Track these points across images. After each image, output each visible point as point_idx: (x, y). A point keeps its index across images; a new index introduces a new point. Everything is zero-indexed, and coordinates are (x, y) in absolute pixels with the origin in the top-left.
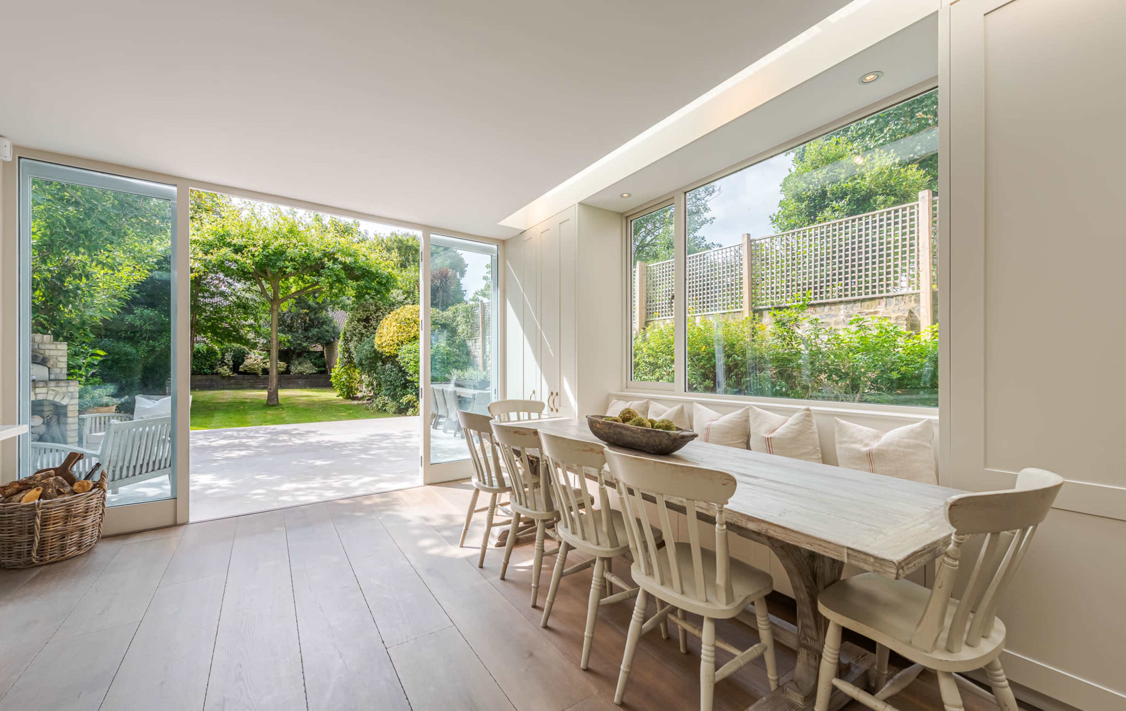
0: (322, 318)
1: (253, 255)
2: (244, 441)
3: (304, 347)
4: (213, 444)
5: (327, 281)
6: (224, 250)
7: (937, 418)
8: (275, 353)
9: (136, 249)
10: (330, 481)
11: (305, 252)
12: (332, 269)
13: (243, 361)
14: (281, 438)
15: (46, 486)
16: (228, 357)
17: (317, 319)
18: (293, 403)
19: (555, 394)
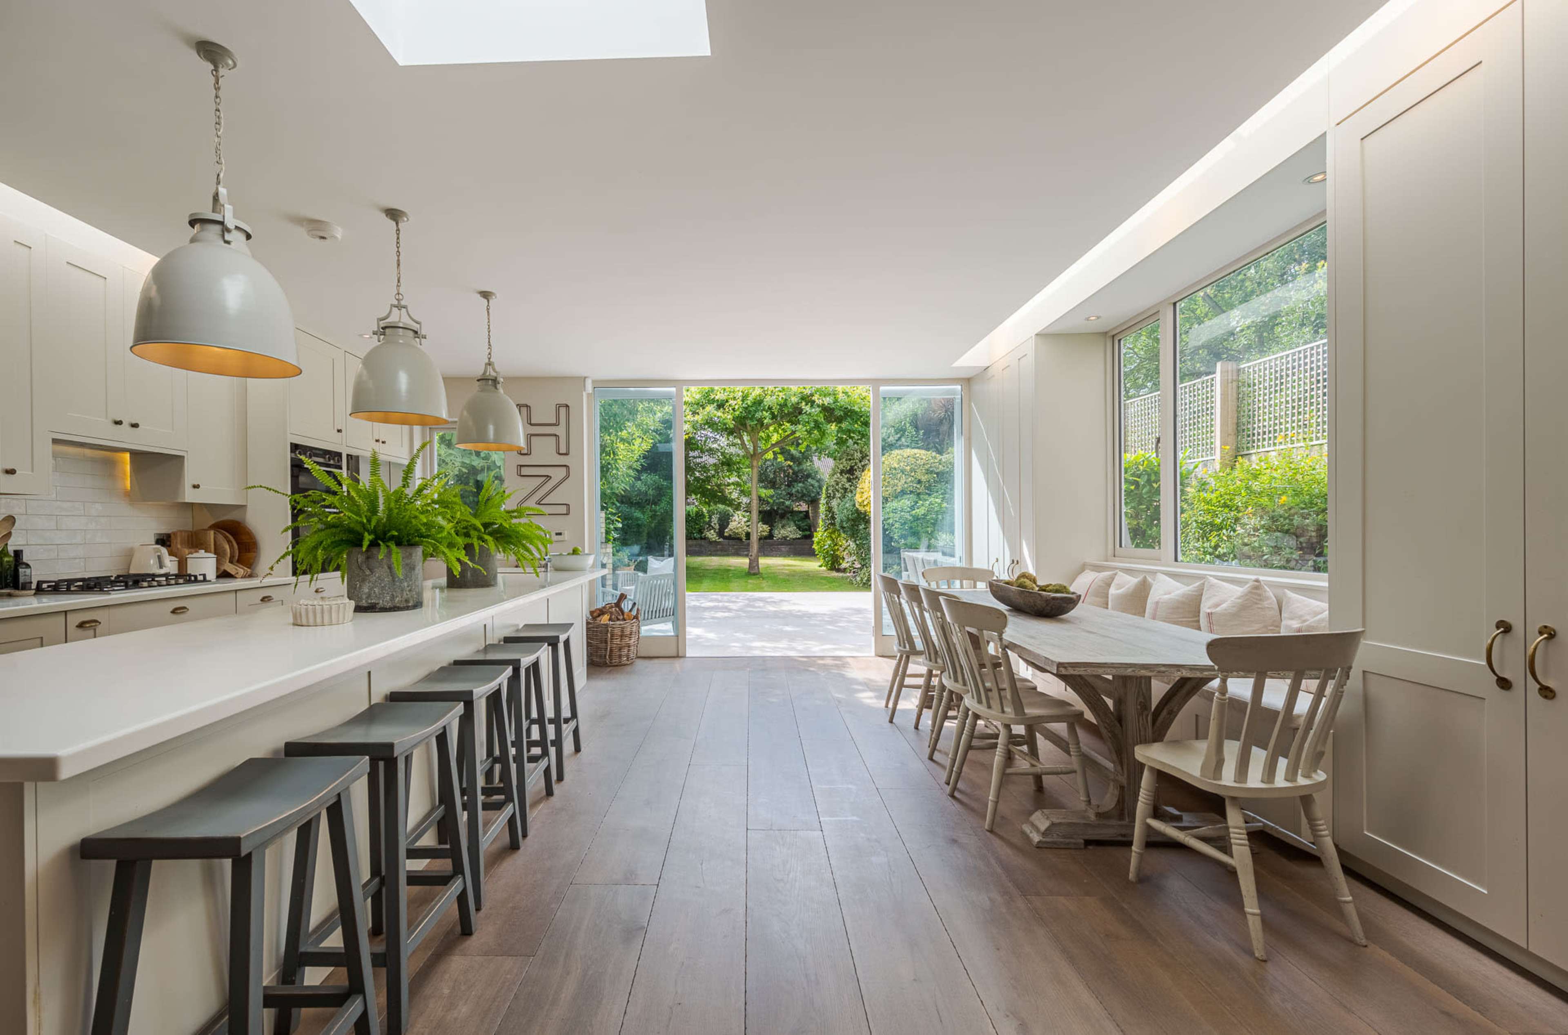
0: (806, 470)
1: (734, 409)
2: (727, 604)
3: (787, 507)
4: (703, 605)
5: (804, 429)
6: (710, 408)
7: (1326, 584)
8: (755, 515)
9: (645, 423)
10: (794, 645)
11: (782, 398)
12: (810, 413)
13: (728, 524)
14: (757, 605)
15: (611, 613)
16: (715, 519)
17: (801, 471)
18: (773, 573)
19: (1015, 562)
